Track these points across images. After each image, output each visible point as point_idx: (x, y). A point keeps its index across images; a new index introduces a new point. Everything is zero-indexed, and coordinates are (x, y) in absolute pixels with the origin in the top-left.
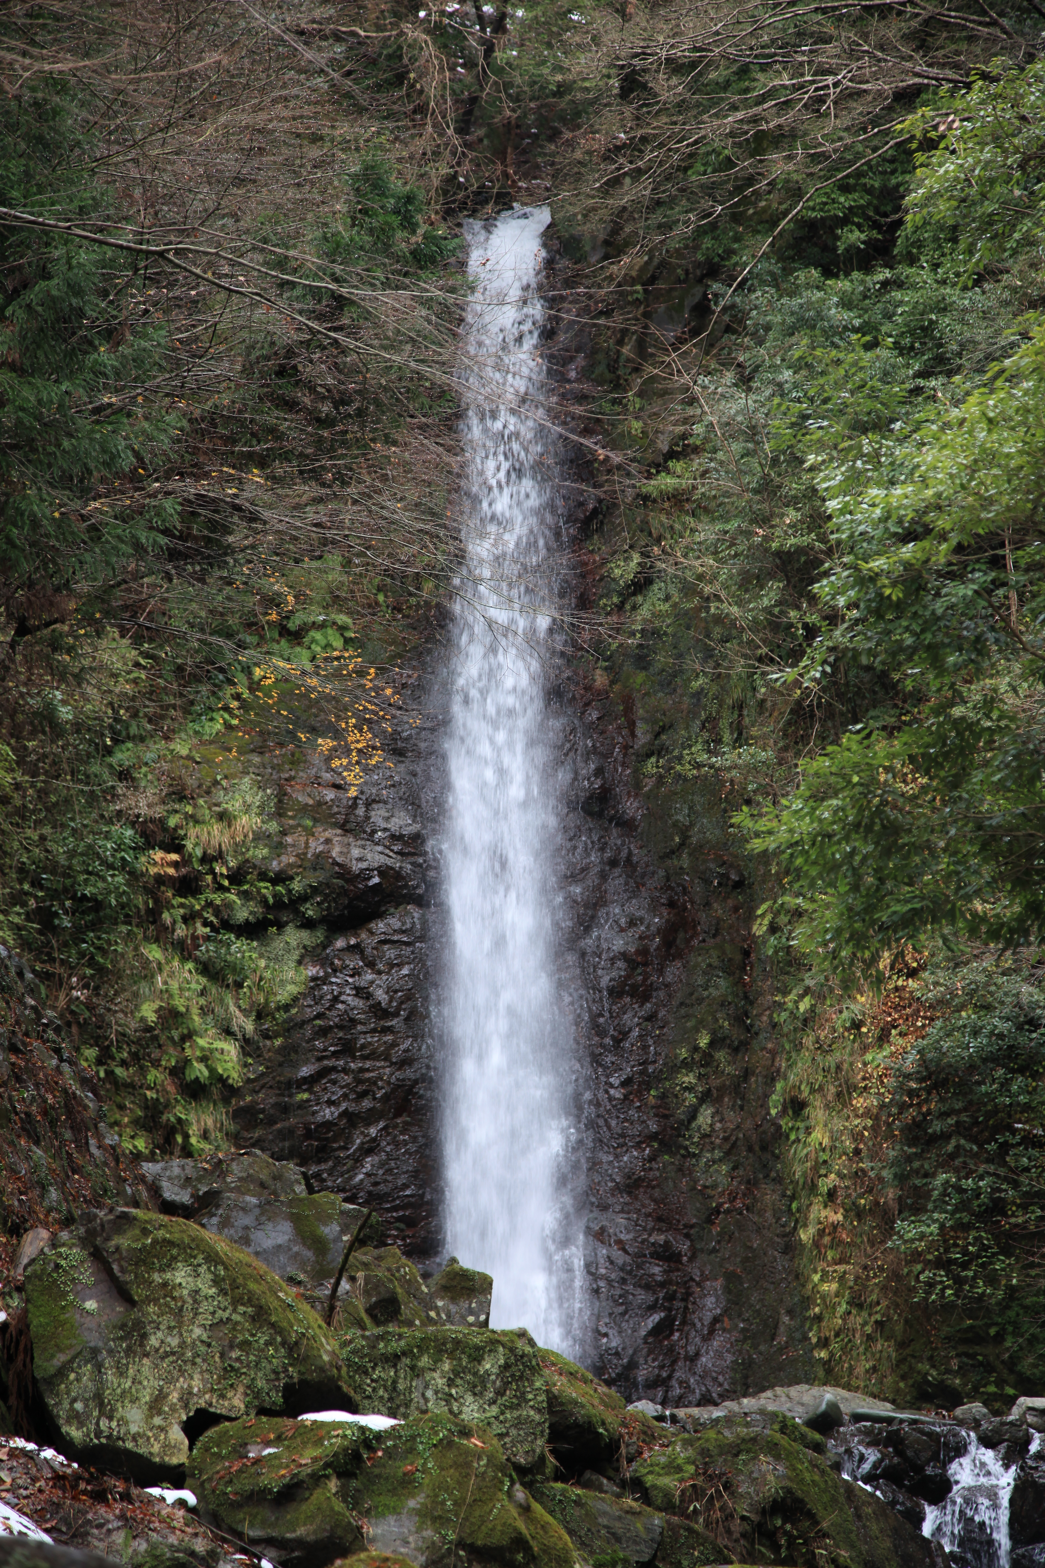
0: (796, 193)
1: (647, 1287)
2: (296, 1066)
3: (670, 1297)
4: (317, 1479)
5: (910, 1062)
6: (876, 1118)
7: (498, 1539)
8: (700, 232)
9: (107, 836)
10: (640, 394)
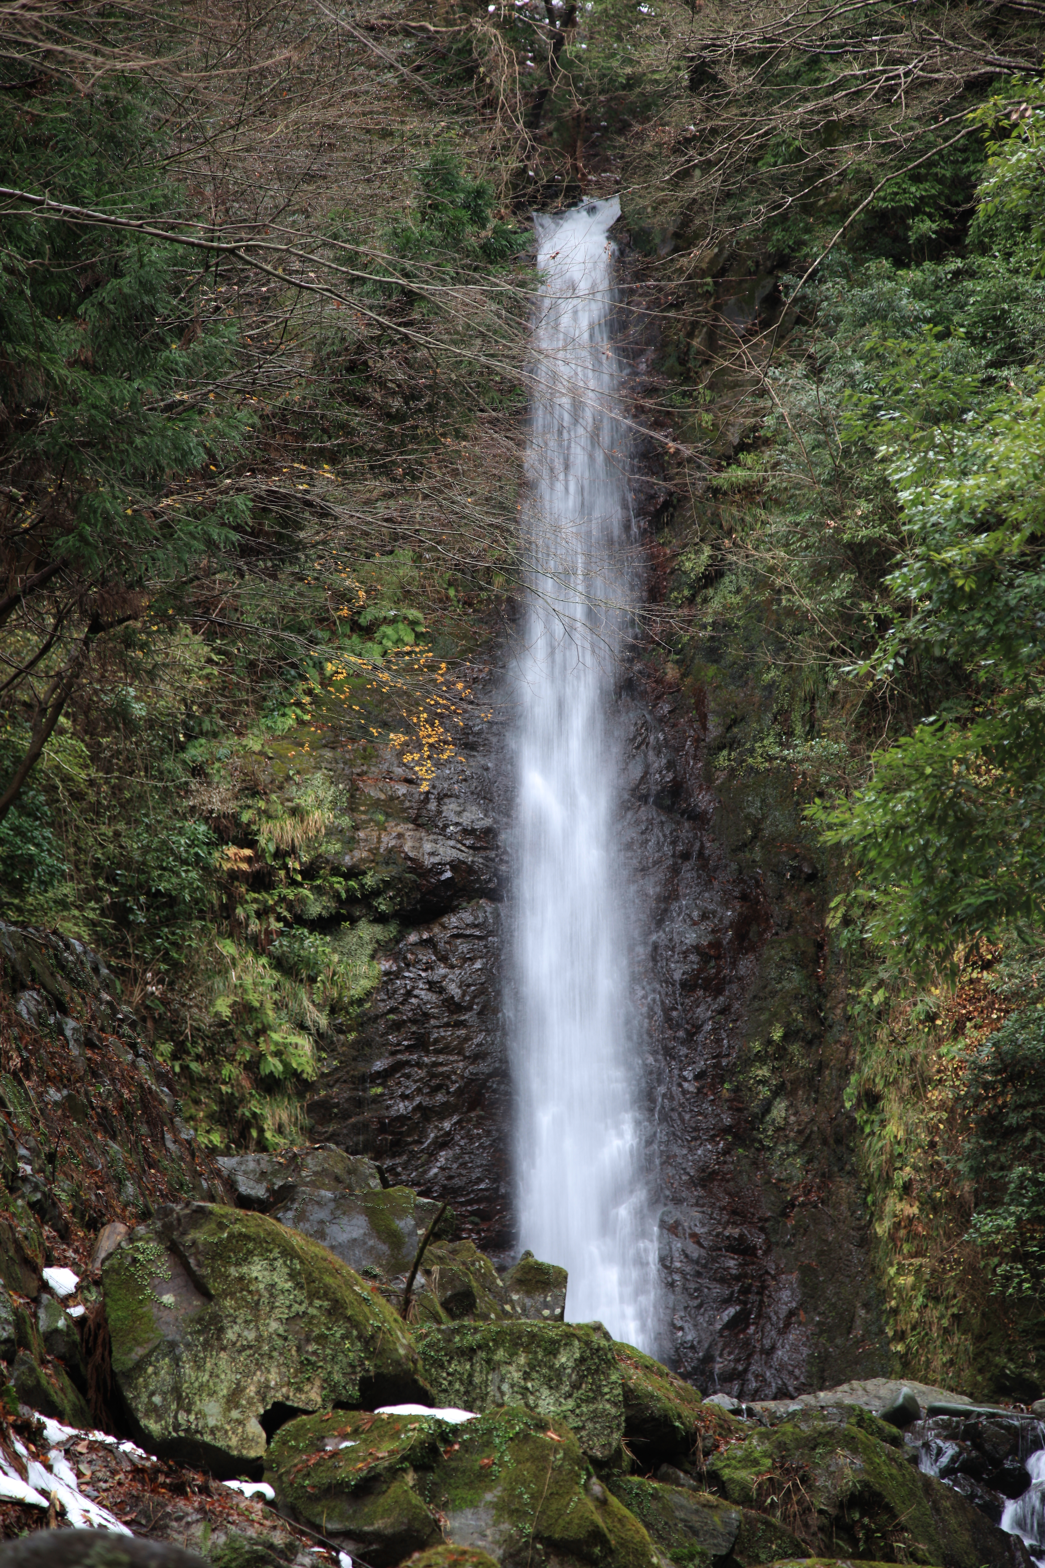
0: (866, 183)
1: (722, 1281)
2: (369, 1060)
3: (746, 1291)
4: (394, 1472)
5: (986, 1055)
6: (952, 1111)
7: (573, 1533)
8: (771, 223)
9: (181, 832)
10: (711, 387)
